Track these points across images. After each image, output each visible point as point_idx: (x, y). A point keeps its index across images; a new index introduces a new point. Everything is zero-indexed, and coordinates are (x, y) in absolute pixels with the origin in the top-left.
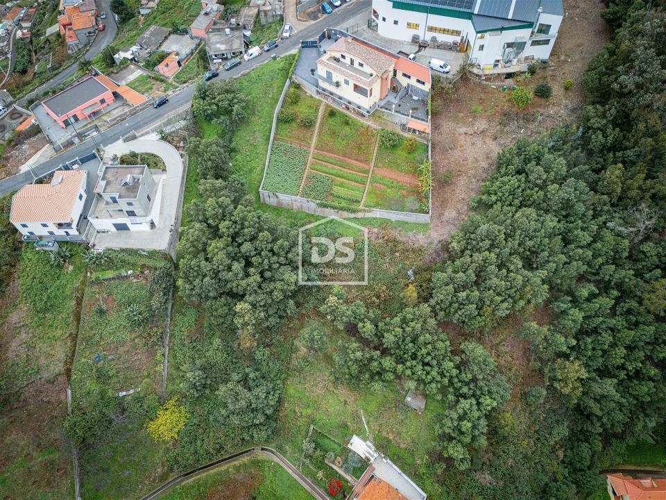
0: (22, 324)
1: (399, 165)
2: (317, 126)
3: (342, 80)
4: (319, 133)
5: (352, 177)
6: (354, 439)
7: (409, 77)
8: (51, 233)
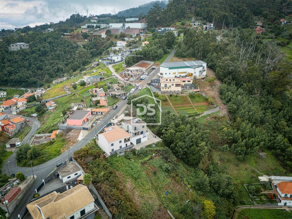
0: (133, 188)
1: (199, 101)
2: (169, 100)
3: (171, 85)
4: (171, 102)
5: (189, 108)
6: (260, 178)
7: (185, 81)
8: (121, 147)
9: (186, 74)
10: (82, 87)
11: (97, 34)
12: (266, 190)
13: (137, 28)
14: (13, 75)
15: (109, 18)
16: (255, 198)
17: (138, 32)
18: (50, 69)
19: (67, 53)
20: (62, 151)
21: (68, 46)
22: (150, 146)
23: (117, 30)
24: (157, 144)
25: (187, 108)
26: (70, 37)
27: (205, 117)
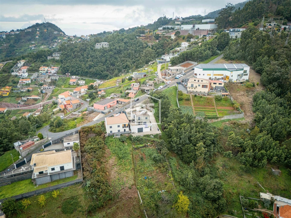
0: (114, 164)
1: (224, 105)
2: (191, 100)
3: (197, 86)
4: (193, 102)
5: (210, 110)
6: (261, 194)
7: (216, 84)
8: (119, 131)
9: (223, 77)
10: (129, 81)
11: (168, 35)
12: (263, 208)
13: (206, 29)
14: (92, 68)
15: (193, 20)
16: (246, 212)
17: (206, 33)
18: (120, 65)
19: (137, 52)
20: (78, 126)
21: (139, 46)
22: (148, 136)
23: (187, 31)
24: (156, 136)
25: (208, 110)
26: (144, 38)
27: (224, 121)
